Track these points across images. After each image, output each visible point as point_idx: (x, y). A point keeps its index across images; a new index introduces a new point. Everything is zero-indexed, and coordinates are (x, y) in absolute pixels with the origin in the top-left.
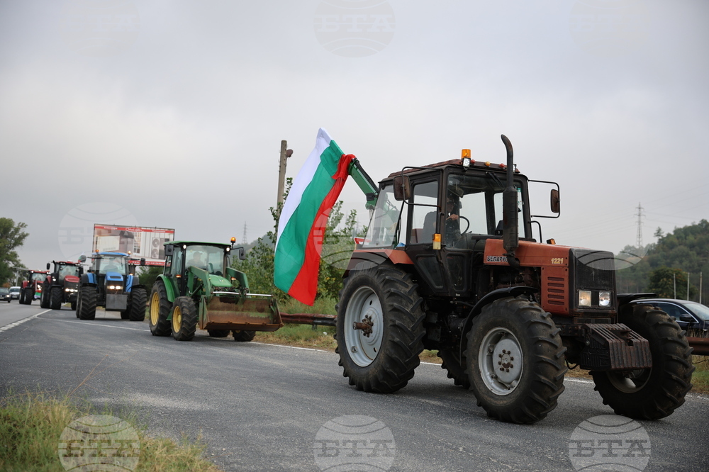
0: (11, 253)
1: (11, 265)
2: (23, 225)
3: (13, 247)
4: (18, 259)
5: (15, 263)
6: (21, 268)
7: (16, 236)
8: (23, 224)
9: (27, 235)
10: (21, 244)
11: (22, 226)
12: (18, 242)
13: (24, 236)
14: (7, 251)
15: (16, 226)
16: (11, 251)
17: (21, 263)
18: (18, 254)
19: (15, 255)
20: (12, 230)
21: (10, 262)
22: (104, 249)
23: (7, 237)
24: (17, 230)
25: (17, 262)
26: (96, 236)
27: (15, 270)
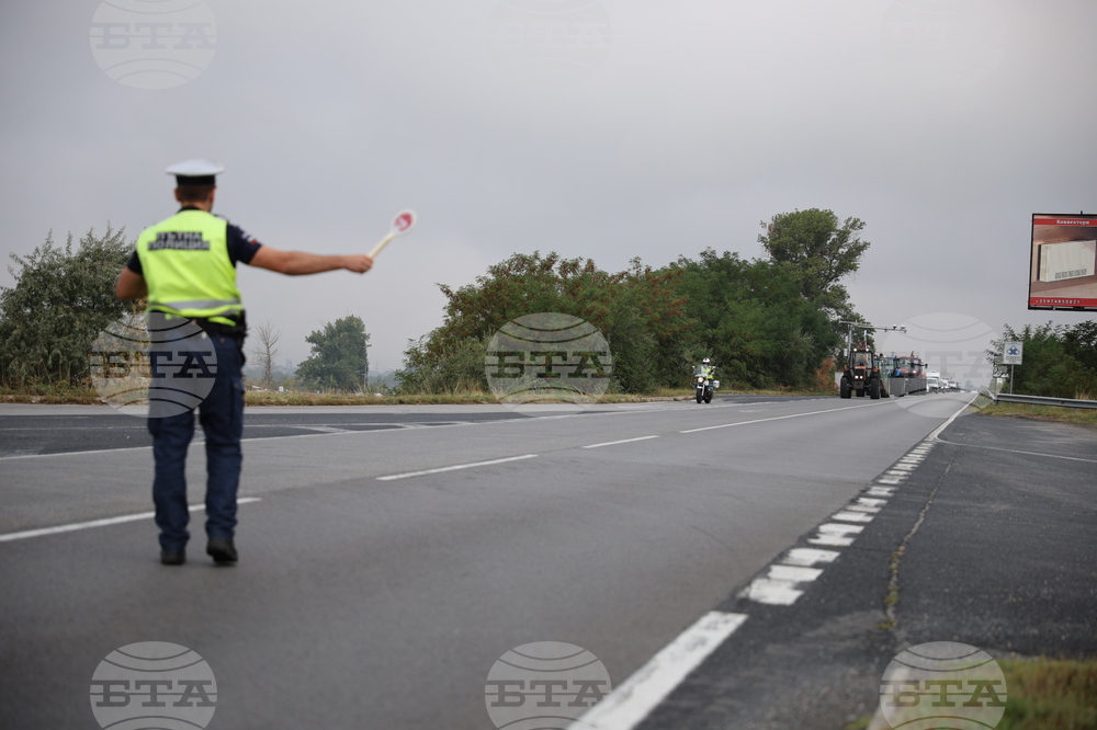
0: (833, 288)
1: (834, 316)
2: (856, 224)
3: (836, 276)
4: (848, 301)
5: (843, 312)
6: (856, 324)
7: (841, 250)
8: (855, 222)
9: (865, 246)
10: (854, 268)
11: (853, 226)
12: (847, 264)
13: (858, 249)
14: (824, 285)
15: (840, 226)
16: (832, 283)
17: (855, 311)
18: (849, 291)
19: (841, 294)
20: (834, 236)
21: (833, 311)
22: (1057, 275)
23: (823, 253)
24: (843, 235)
25: (846, 309)
26: (1036, 244)
27: (844, 329)
